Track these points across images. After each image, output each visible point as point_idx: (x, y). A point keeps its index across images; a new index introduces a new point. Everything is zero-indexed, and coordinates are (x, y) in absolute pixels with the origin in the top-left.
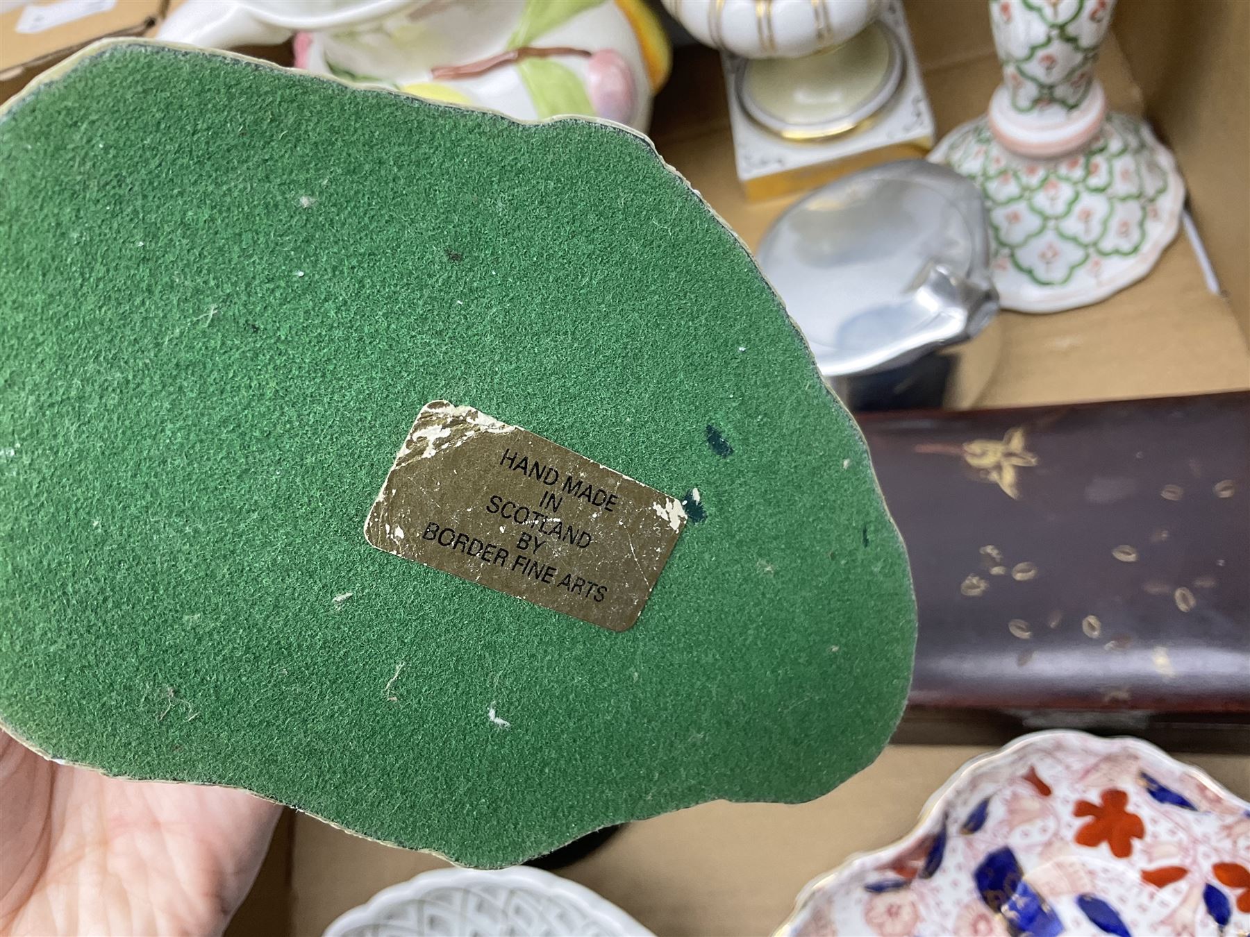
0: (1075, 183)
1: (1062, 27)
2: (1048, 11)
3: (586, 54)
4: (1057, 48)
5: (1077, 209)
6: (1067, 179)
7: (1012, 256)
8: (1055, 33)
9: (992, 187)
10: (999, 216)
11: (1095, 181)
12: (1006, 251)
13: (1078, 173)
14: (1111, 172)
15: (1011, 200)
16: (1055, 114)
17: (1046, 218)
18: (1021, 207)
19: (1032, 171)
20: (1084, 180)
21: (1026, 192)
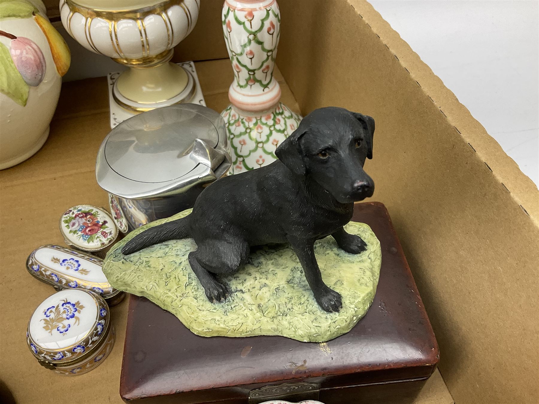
0: (270, 127)
1: (254, 34)
2: (247, 24)
3: (13, 37)
4: (253, 46)
5: (271, 139)
6: (266, 124)
7: (244, 161)
8: (251, 37)
9: (232, 128)
10: (236, 142)
11: (278, 127)
12: (241, 159)
13: (271, 122)
14: (285, 124)
15: (241, 134)
16: (257, 89)
17: (258, 143)
18: (246, 137)
19: (250, 120)
20: (274, 125)
21: (248, 130)
